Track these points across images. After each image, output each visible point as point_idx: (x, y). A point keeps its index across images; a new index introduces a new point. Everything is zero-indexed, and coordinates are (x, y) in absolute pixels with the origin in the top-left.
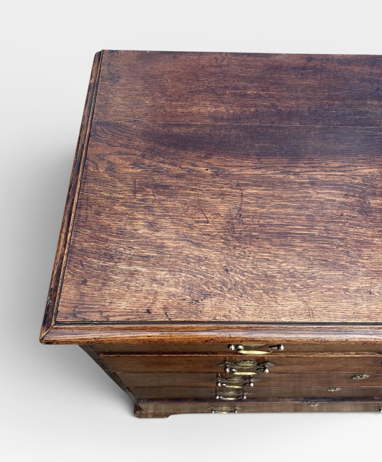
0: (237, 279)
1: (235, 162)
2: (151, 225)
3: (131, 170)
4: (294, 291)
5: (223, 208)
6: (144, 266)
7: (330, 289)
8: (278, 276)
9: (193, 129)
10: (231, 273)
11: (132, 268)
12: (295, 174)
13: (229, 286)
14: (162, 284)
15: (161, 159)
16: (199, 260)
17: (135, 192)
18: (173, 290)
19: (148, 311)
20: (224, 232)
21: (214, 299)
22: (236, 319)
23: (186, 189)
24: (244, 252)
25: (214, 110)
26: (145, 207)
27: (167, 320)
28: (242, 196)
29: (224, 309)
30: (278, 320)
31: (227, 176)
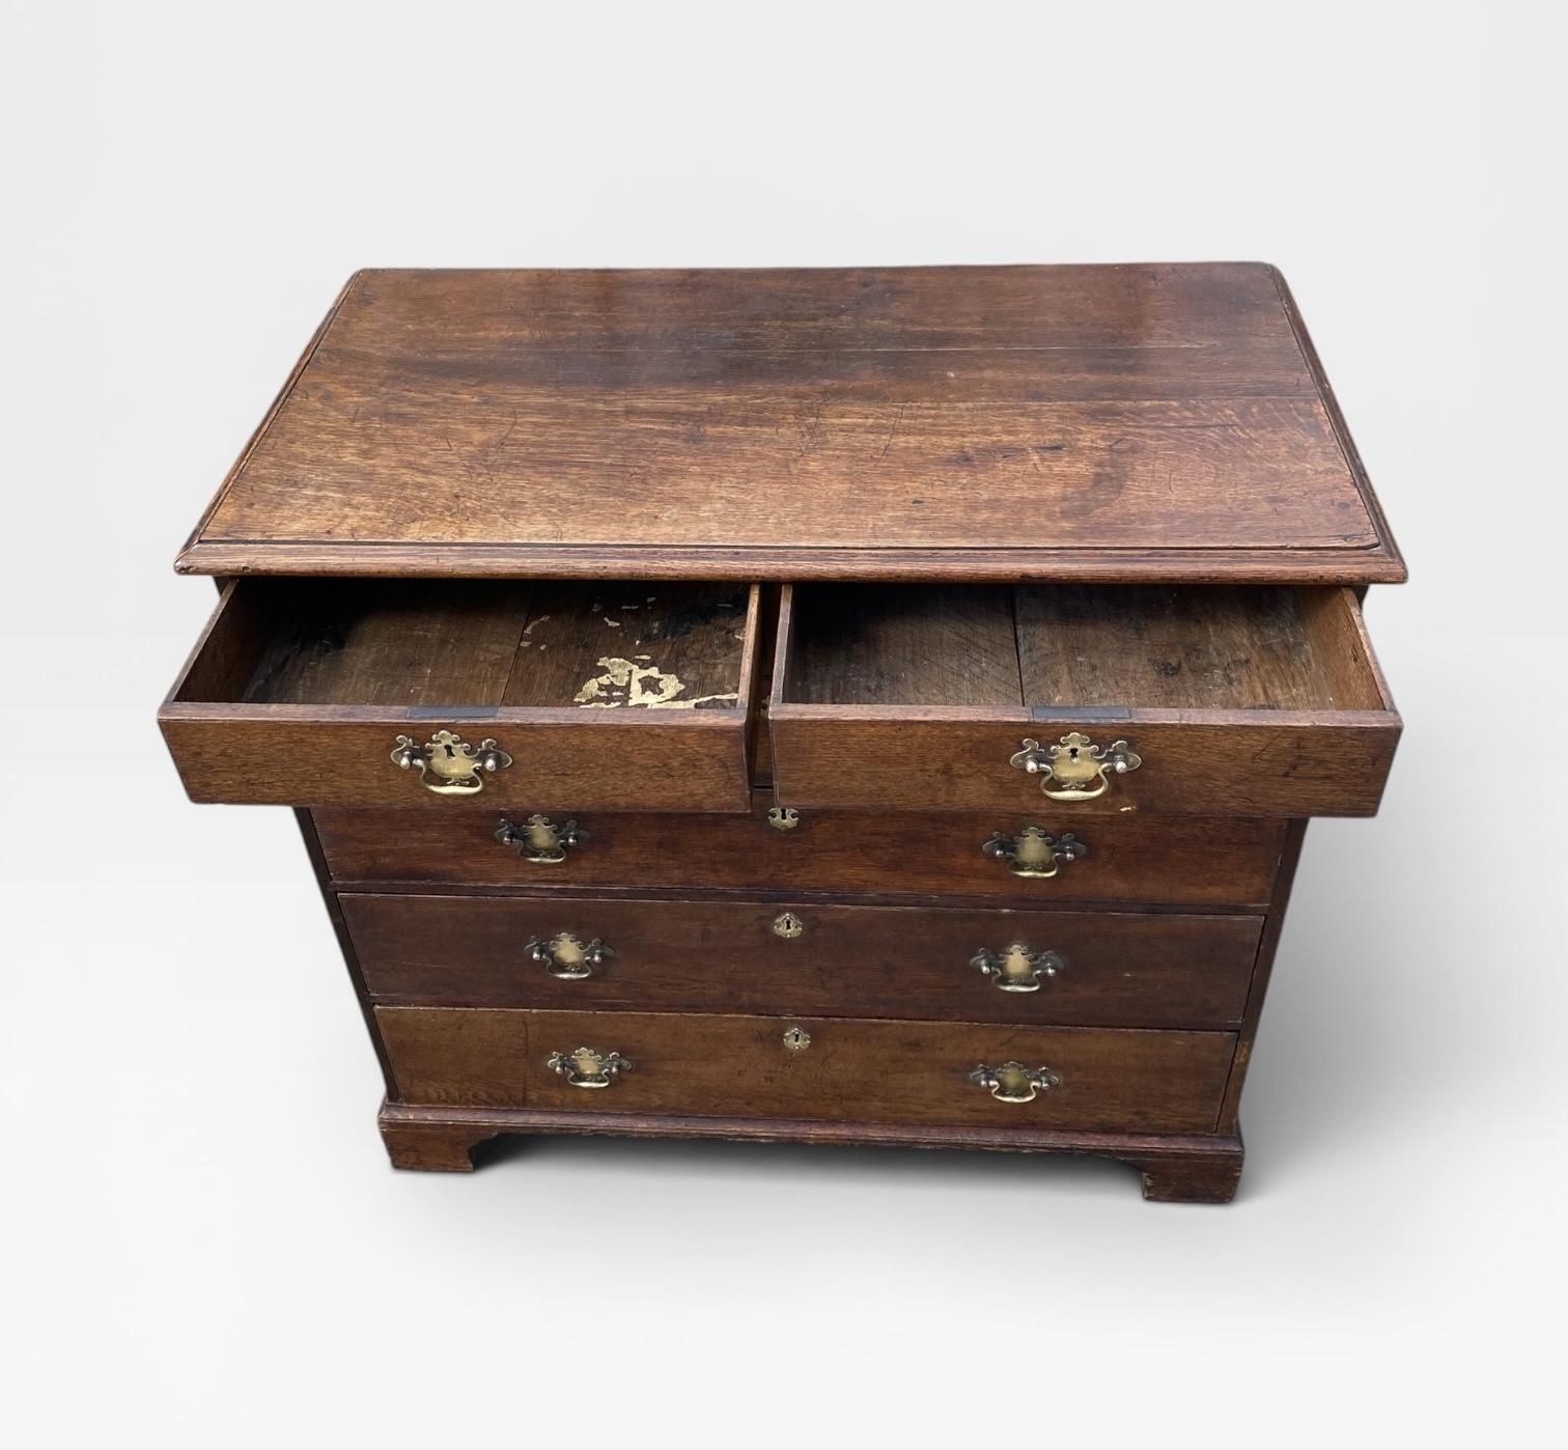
0: (469, 504)
1: (519, 389)
2: (365, 454)
3: (356, 399)
4: (546, 516)
5: (478, 436)
6: (335, 492)
7: (598, 514)
8: (530, 501)
9: (469, 355)
10: (462, 499)
11: (320, 494)
12: (605, 402)
13: (454, 510)
14: (358, 509)
15: (407, 387)
16: (420, 486)
17: (353, 421)
18: (370, 513)
19: (328, 532)
20: (469, 461)
21: (426, 523)
22: (450, 540)
23: (432, 417)
24: (492, 479)
25: (510, 334)
26: (363, 436)
27: (352, 540)
28: (515, 424)
29: (438, 531)
30: (508, 541)
31: (501, 404)
